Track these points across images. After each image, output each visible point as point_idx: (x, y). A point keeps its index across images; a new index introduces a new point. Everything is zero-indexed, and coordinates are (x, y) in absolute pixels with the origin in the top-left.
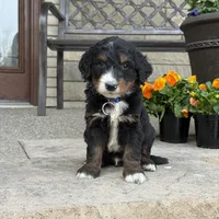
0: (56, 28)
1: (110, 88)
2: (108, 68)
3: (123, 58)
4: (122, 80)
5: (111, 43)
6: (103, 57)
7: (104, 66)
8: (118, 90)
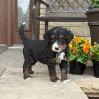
0: (45, 10)
2: (55, 41)
4: (61, 45)
5: (56, 31)
8: (60, 49)
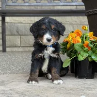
1: (49, 40)
3: (53, 27)
5: (47, 20)
6: (44, 27)
7: (45, 31)
